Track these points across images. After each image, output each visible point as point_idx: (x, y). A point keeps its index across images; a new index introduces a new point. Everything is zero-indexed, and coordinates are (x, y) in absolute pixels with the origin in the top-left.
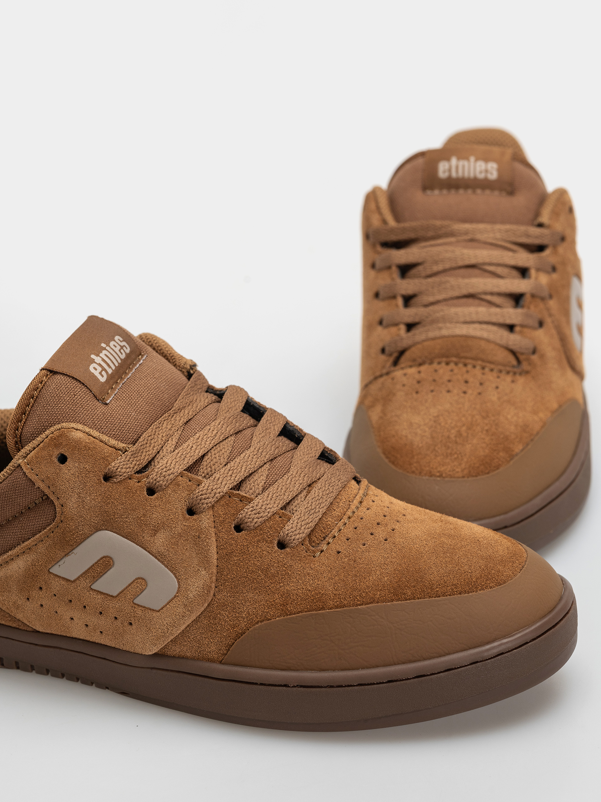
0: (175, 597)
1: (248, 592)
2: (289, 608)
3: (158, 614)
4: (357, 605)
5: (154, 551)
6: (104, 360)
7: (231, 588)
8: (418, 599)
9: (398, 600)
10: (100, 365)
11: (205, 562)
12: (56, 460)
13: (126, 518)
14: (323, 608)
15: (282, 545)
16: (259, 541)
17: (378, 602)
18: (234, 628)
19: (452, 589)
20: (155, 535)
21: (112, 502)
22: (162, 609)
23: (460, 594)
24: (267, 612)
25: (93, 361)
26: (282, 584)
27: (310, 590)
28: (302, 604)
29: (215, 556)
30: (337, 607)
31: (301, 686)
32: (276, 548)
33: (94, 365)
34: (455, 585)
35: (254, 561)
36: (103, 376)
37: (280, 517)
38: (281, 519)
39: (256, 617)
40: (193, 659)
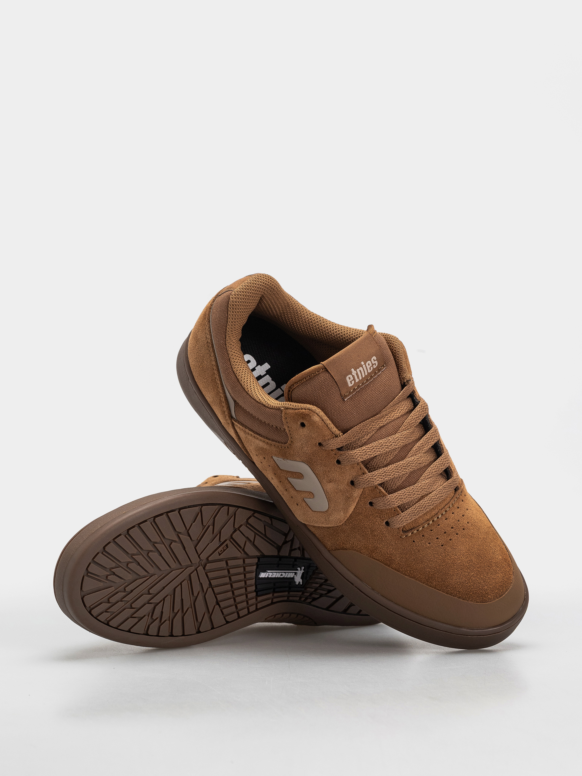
0: (324, 512)
1: (358, 534)
2: (373, 555)
3: (312, 512)
4: (406, 575)
5: (325, 489)
6: (357, 374)
7: (352, 528)
8: (437, 589)
9: (427, 584)
10: (353, 376)
11: (346, 510)
12: (299, 424)
13: (320, 467)
14: (389, 566)
15: (387, 523)
16: (377, 516)
17: (416, 579)
18: (343, 544)
19: (457, 594)
20: (329, 482)
21: (316, 457)
22: (315, 511)
23: (459, 598)
24: (362, 549)
25: (351, 373)
26: (376, 542)
27: (388, 553)
28: (380, 557)
29: (352, 510)
30: (395, 570)
31: (360, 590)
32: (384, 523)
33: (350, 376)
34: (459, 592)
35: (369, 523)
36: (351, 383)
37: (395, 511)
38: (394, 512)
39: (356, 547)
40: (318, 539)
